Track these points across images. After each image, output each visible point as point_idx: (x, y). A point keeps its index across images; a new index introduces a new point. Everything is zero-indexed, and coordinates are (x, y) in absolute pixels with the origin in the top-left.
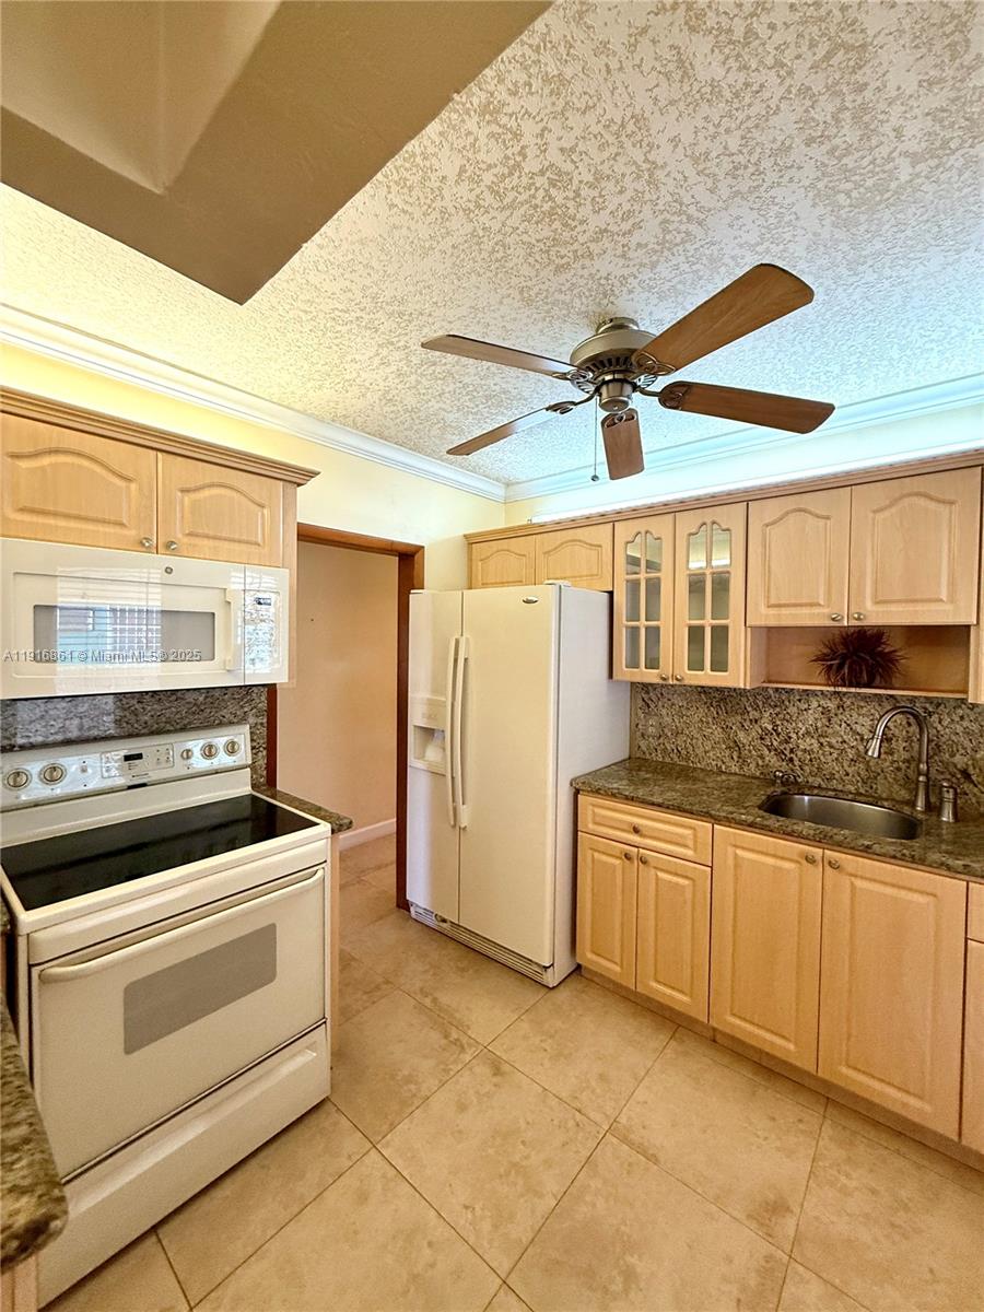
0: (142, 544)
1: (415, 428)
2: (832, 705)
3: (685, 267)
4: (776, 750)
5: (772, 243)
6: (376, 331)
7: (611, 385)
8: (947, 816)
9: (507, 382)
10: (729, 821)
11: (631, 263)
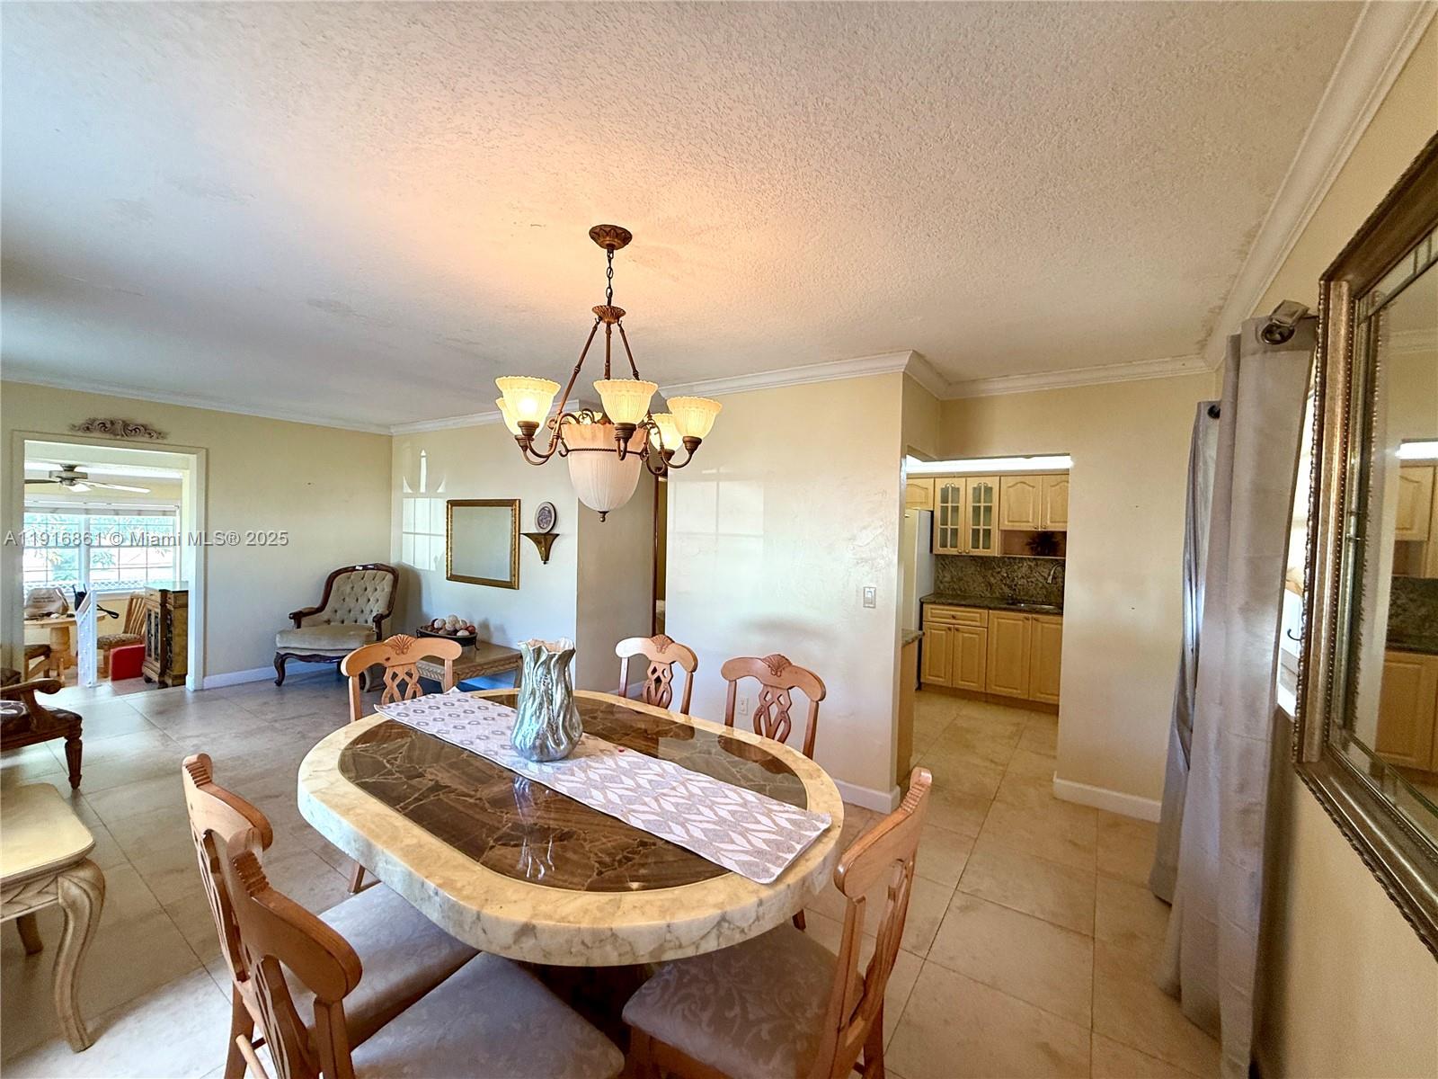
10: (996, 609)
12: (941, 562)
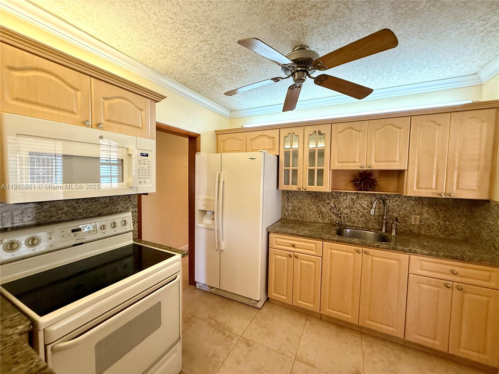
0: (84, 123)
1: (202, 82)
2: (354, 197)
3: (336, 28)
4: (335, 214)
5: (370, 24)
6: (201, 34)
7: (299, 72)
8: (394, 233)
9: (249, 67)
10: (329, 240)
11: (318, 22)
12: (287, 195)
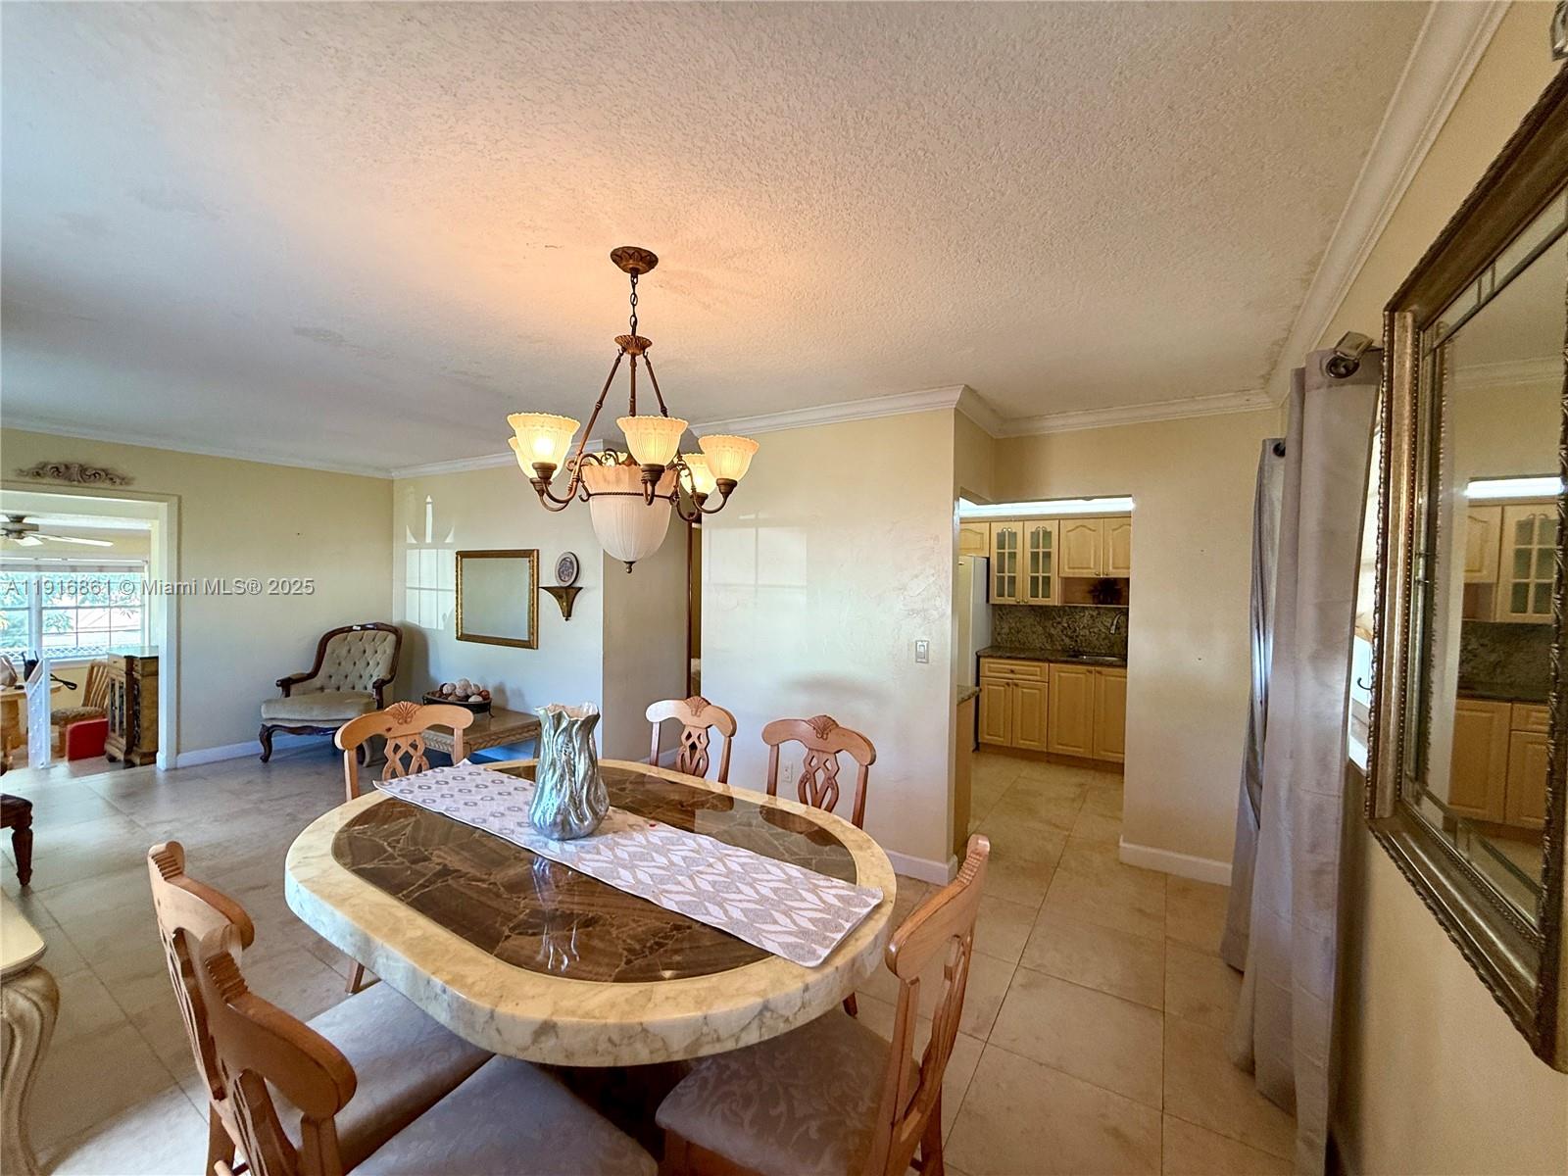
4: (1069, 636)
10: (1057, 662)
12: (998, 612)
